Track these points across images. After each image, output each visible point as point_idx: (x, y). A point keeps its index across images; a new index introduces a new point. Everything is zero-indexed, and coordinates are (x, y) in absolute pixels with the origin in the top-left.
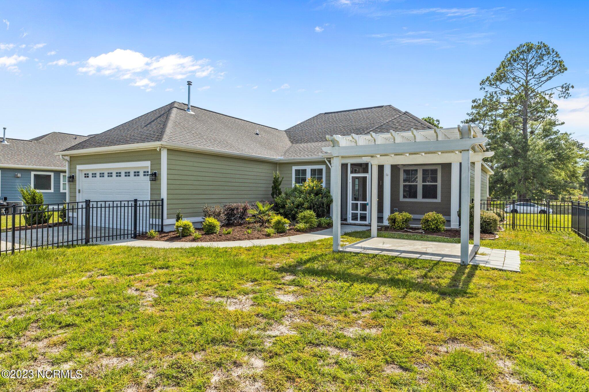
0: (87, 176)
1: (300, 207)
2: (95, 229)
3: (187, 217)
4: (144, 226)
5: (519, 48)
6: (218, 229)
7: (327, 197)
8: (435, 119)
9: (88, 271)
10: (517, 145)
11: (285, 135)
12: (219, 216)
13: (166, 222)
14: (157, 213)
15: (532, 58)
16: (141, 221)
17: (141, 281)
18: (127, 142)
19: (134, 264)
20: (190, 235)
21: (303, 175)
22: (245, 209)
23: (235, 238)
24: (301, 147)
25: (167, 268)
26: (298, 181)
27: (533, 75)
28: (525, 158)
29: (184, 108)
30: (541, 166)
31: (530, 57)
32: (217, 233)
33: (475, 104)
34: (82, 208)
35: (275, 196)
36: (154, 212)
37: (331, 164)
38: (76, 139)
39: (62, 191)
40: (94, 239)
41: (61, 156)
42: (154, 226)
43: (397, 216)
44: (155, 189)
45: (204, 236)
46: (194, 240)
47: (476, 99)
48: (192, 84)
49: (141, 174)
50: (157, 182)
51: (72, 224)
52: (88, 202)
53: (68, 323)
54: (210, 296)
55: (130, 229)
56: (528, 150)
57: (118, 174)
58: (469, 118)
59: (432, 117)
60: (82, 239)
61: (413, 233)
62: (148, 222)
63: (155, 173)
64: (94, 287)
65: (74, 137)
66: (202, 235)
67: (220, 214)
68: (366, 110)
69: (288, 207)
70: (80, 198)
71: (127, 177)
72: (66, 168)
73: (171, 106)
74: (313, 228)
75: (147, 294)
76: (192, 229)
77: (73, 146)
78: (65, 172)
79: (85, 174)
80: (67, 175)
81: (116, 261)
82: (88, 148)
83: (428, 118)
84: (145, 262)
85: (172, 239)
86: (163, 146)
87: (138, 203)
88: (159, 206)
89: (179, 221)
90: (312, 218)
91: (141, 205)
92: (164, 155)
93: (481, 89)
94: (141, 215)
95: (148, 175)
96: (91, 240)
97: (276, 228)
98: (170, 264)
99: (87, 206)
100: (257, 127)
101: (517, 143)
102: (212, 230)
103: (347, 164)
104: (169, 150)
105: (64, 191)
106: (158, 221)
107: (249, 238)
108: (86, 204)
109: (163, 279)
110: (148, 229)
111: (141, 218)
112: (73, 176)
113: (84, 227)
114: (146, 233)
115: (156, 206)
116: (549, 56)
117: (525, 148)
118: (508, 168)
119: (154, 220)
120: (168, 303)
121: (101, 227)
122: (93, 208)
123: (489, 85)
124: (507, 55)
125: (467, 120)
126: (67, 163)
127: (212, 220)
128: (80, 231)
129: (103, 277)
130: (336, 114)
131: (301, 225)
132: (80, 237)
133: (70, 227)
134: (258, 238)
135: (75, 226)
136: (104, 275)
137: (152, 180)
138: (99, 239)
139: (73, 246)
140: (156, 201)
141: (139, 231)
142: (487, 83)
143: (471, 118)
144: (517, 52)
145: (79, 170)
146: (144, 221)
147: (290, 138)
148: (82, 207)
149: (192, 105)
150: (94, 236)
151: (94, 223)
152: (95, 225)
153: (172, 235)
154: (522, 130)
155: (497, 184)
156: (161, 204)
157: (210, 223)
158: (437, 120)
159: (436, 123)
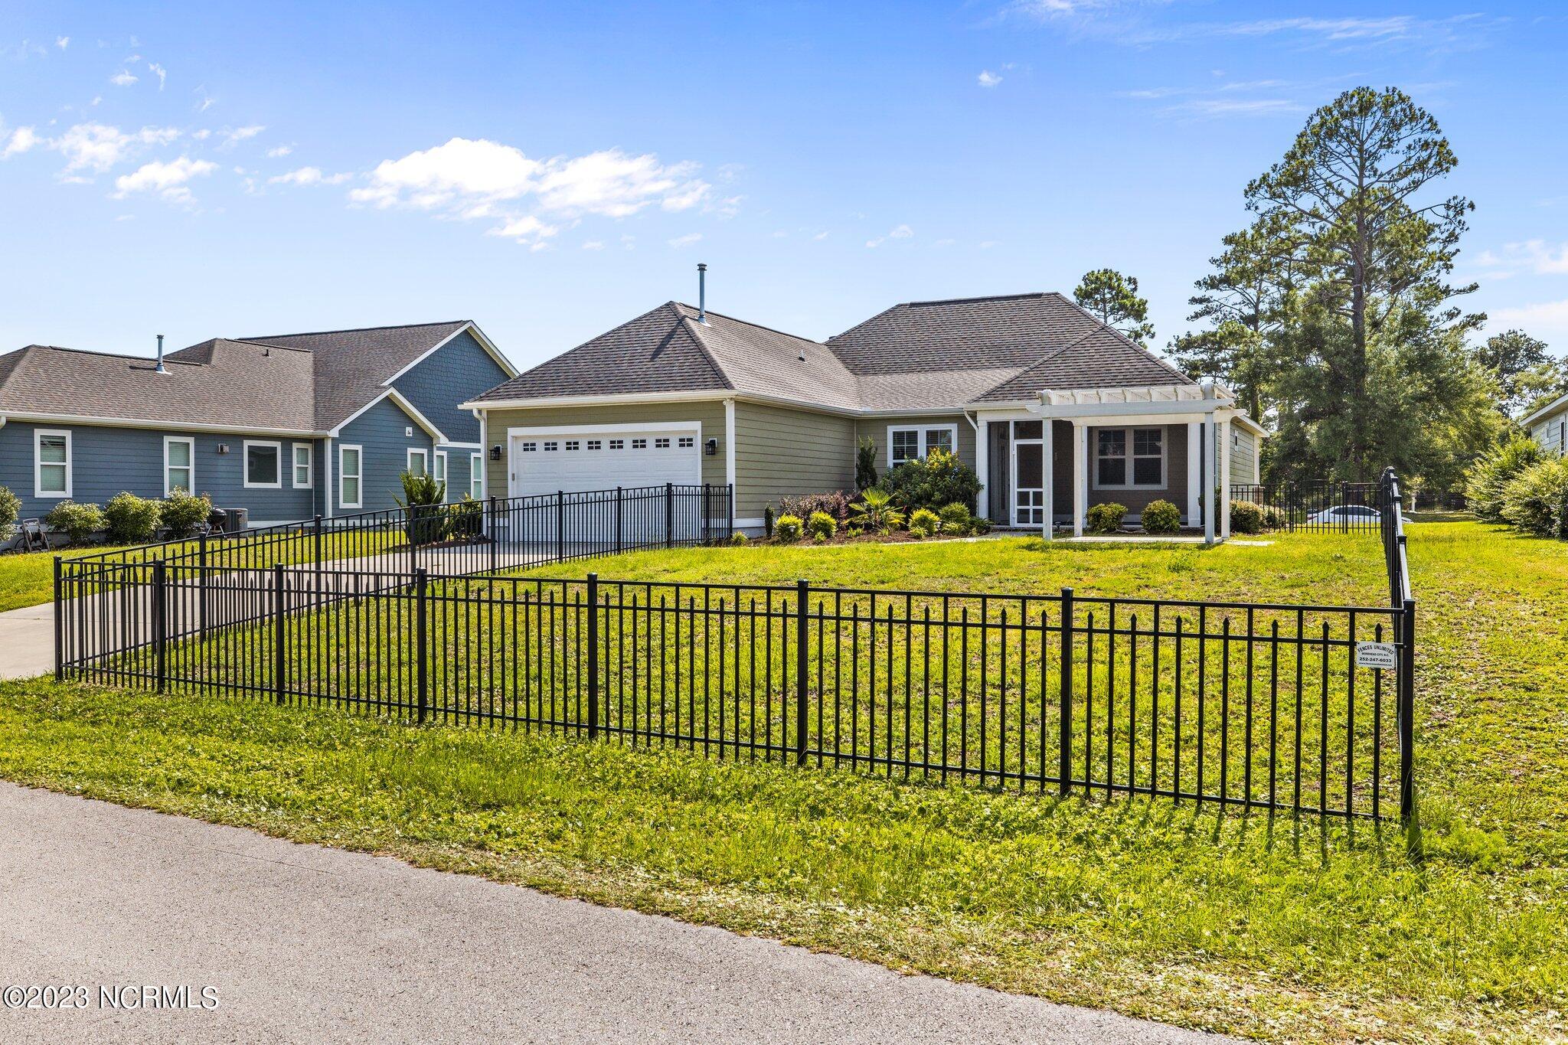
5: (1339, 103)
7: (971, 481)
8: (1125, 276)
10: (1337, 359)
11: (831, 354)
13: (740, 523)
15: (1374, 129)
21: (909, 443)
26: (898, 454)
27: (1375, 175)
28: (1359, 393)
30: (1395, 413)
31: (1368, 125)
33: (1232, 246)
37: (976, 423)
39: (295, 485)
44: (713, 468)
47: (1234, 235)
49: (674, 443)
50: (717, 457)
56: (1363, 373)
57: (616, 444)
58: (1217, 272)
59: (1114, 271)
63: (712, 442)
71: (640, 449)
74: (966, 533)
83: (1106, 271)
86: (727, 397)
91: (681, 493)
93: (1248, 206)
101: (1337, 354)
103: (1008, 423)
112: (498, 448)
116: (1414, 124)
117: (1359, 366)
118: (1318, 419)
123: (1268, 196)
124: (1311, 119)
125: (1212, 279)
130: (938, 309)
142: (1262, 191)
143: (1223, 271)
144: (1335, 113)
145: (514, 437)
147: (844, 361)
154: (1353, 318)
155: (1292, 462)
158: (1130, 279)
159: (1127, 287)
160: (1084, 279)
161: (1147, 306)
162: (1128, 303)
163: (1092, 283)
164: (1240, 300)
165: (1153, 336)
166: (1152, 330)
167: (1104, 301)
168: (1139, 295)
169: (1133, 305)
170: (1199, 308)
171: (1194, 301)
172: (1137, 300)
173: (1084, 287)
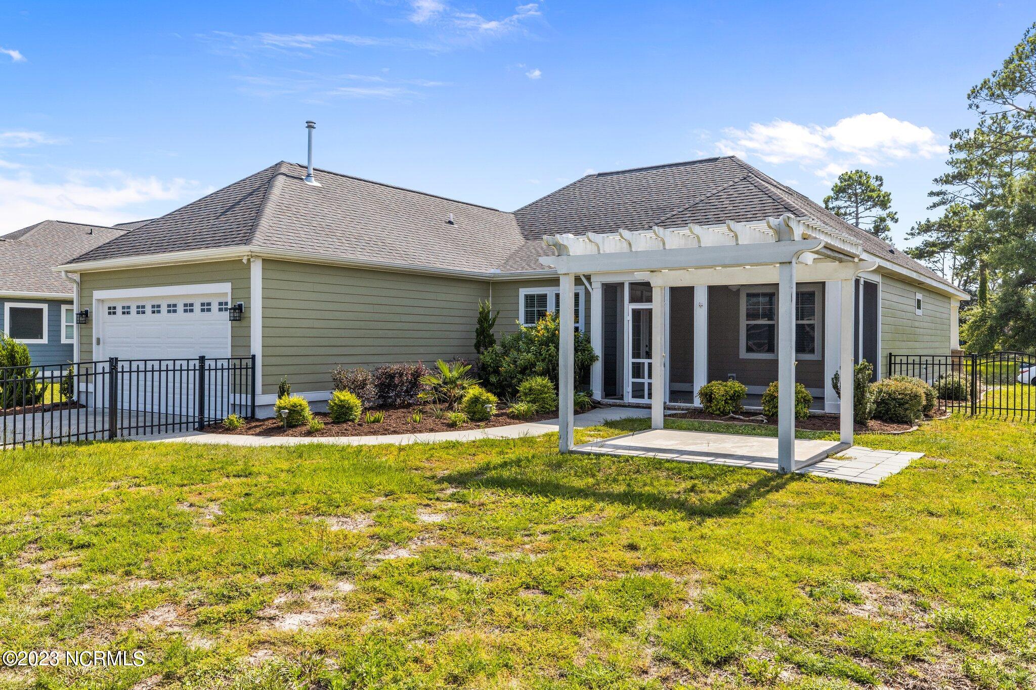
0: (112, 311)
1: (528, 371)
2: (126, 414)
3: (297, 391)
4: (219, 407)
6: (358, 412)
7: (584, 350)
8: (873, 175)
9: (114, 479)
11: (514, 223)
12: (363, 388)
13: (261, 400)
14: (244, 382)
16: (212, 399)
17: (200, 494)
18: (187, 247)
19: (191, 470)
20: (304, 424)
21: (540, 307)
22: (417, 375)
23: (386, 430)
24: (542, 248)
25: (246, 476)
26: (529, 318)
29: (299, 174)
32: (356, 421)
33: (957, 140)
34: (103, 373)
35: (482, 349)
36: (238, 382)
38: (91, 233)
39: (64, 341)
40: (126, 432)
41: (63, 274)
42: (237, 408)
43: (715, 389)
44: (240, 338)
45: (329, 426)
46: (309, 433)
47: (959, 131)
48: (315, 126)
49: (215, 307)
50: (244, 323)
51: (86, 407)
52: (113, 362)
53: (81, 542)
54: (308, 514)
55: (191, 413)
57: (172, 309)
58: (951, 170)
60: (103, 431)
61: (744, 421)
62: (225, 400)
63: (240, 306)
64: (123, 501)
65: (88, 229)
66: (325, 424)
67: (366, 384)
68: (682, 168)
69: (505, 372)
70: (100, 354)
71: (189, 314)
72: (74, 295)
73: (274, 172)
74: (548, 413)
75: (206, 511)
76: (308, 413)
77: (87, 254)
78: (71, 302)
79: (110, 308)
80: (75, 308)
81: (161, 466)
82: (115, 257)
84: (212, 467)
85: (268, 432)
86: (253, 254)
87: (207, 363)
88: (247, 368)
89: (283, 397)
90: (546, 393)
91: (213, 367)
92: (256, 271)
93: (970, 106)
94: (213, 387)
95: (226, 309)
96: (119, 432)
97: (469, 413)
98: (255, 469)
99: (112, 369)
100: (453, 207)
102: (345, 414)
103: (623, 284)
104: (265, 261)
105: (69, 341)
106: (245, 399)
107: (414, 431)
108: (111, 365)
109: (236, 490)
110: (225, 413)
111: (213, 393)
112: (87, 311)
113: (107, 410)
114: (222, 420)
115: (241, 369)
119: (238, 396)
120: (237, 521)
121: (138, 411)
122: (123, 372)
123: (988, 98)
124: (1028, 31)
125: (947, 176)
126: (75, 286)
127: (347, 396)
128: (99, 418)
129: (137, 489)
130: (621, 177)
131: (521, 407)
132: (99, 428)
133: (82, 411)
134: (432, 430)
135: (91, 409)
136: (139, 486)
137: (233, 319)
138: (133, 431)
139: (88, 442)
140: (241, 359)
141: (209, 418)
142: (983, 94)
143: (956, 170)
145: (98, 300)
146: (219, 399)
147: (522, 228)
148: (103, 370)
149: (317, 167)
150: (126, 424)
151: (124, 403)
152: (126, 406)
153: (269, 424)
156: (250, 365)
157: (341, 401)
158: (877, 177)
159: (874, 183)
160: (840, 178)
161: (891, 197)
162: (874, 195)
163: (845, 181)
164: (972, 192)
165: (897, 221)
166: (896, 217)
167: (856, 195)
168: (884, 189)
169: (879, 196)
170: (936, 199)
171: (932, 194)
172: (883, 193)
173: (839, 184)
